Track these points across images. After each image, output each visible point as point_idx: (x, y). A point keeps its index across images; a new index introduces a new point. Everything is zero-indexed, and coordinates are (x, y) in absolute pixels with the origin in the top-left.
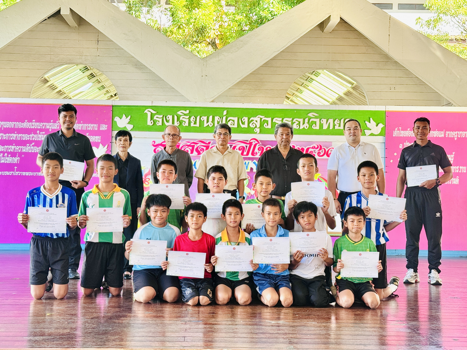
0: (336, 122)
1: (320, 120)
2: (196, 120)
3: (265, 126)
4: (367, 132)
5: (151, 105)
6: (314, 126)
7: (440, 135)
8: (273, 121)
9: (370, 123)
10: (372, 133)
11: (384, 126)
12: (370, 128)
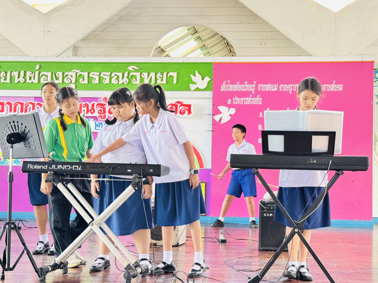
0: (158, 75)
1: (141, 74)
2: (6, 76)
3: (80, 81)
4: (193, 87)
6: (134, 81)
7: (273, 89)
8: (90, 76)
9: (195, 76)
10: (197, 88)
11: (211, 79)
12: (195, 82)
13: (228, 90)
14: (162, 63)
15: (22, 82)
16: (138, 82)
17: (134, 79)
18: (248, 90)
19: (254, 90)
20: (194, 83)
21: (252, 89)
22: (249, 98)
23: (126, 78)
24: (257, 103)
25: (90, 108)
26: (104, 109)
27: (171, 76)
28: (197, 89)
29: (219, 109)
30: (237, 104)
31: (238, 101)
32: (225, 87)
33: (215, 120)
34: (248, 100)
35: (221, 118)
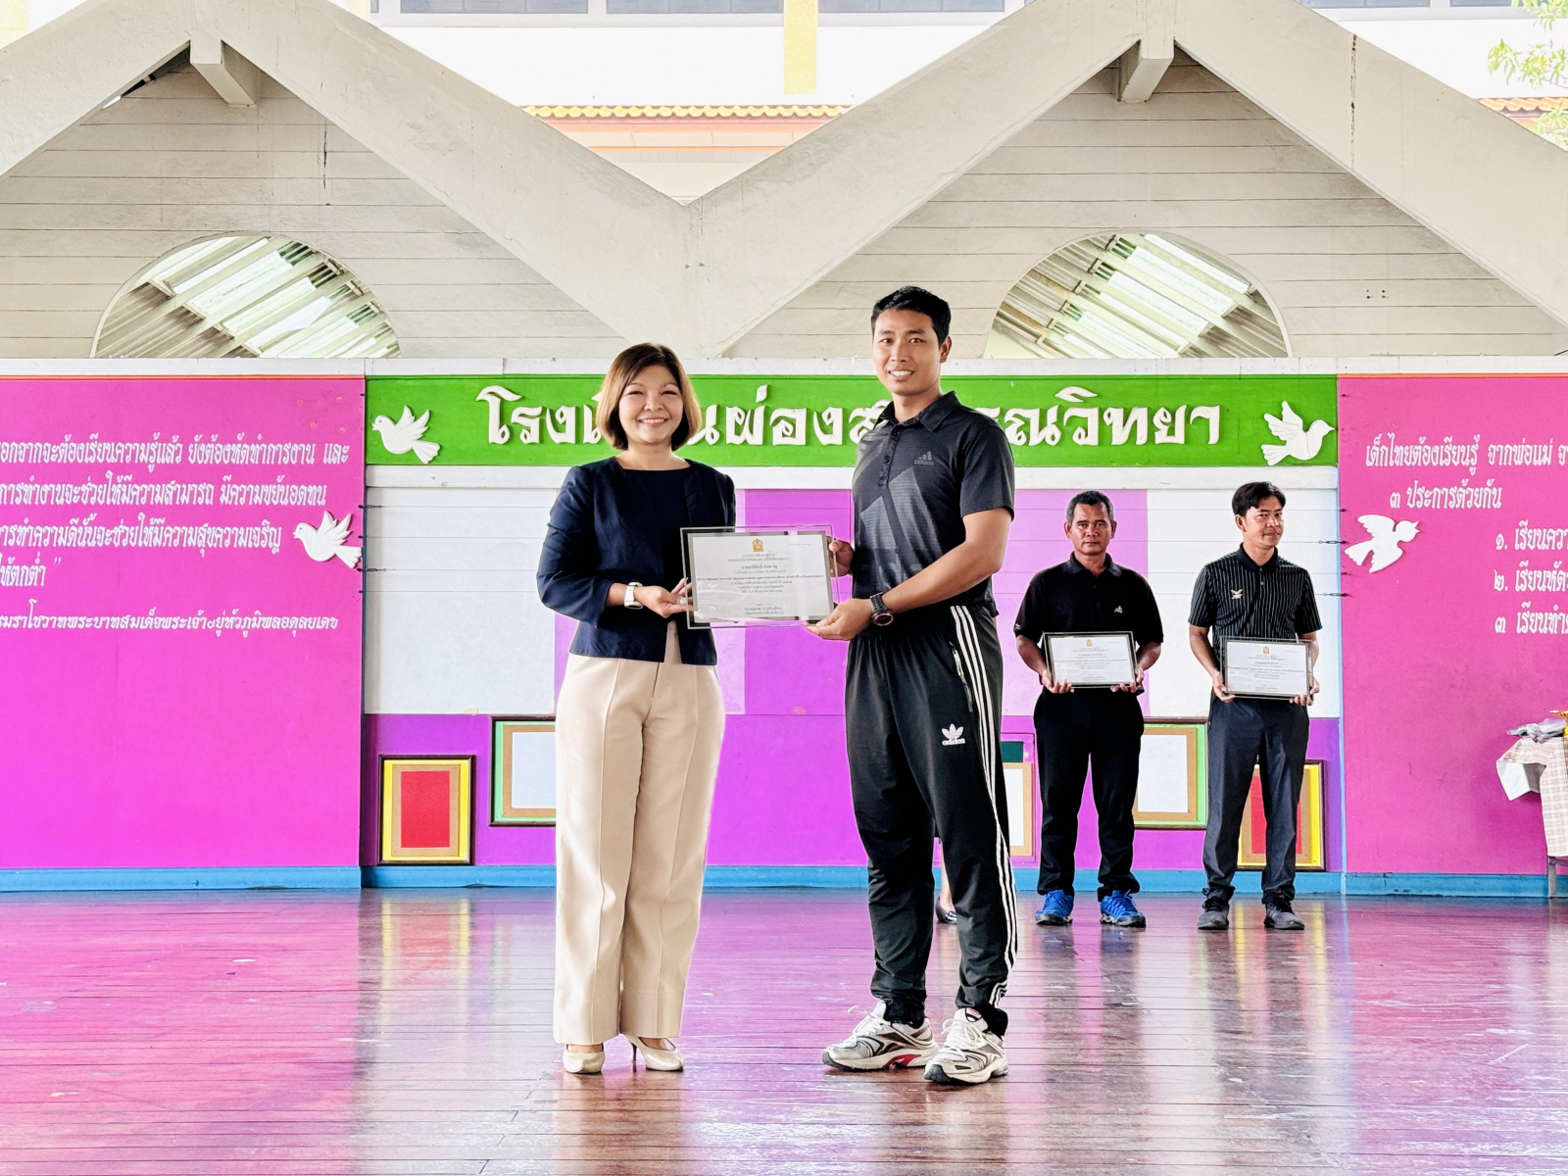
0: (1158, 417)
1: (1101, 412)
4: (1273, 453)
5: (499, 372)
6: (1080, 436)
7: (1537, 459)
9: (1281, 420)
10: (1289, 456)
11: (1333, 429)
12: (1282, 438)
13: (1391, 464)
14: (1168, 378)
15: (711, 441)
16: (1093, 439)
17: (1080, 430)
18: (1456, 464)
19: (1474, 462)
20: (1279, 442)
21: (1470, 458)
22: (1461, 489)
23: (1054, 426)
24: (1486, 505)
27: (1200, 418)
28: (1289, 461)
29: (1362, 524)
30: (1419, 507)
31: (1422, 497)
32: (1380, 452)
33: (1352, 560)
34: (1455, 494)
35: (1371, 554)
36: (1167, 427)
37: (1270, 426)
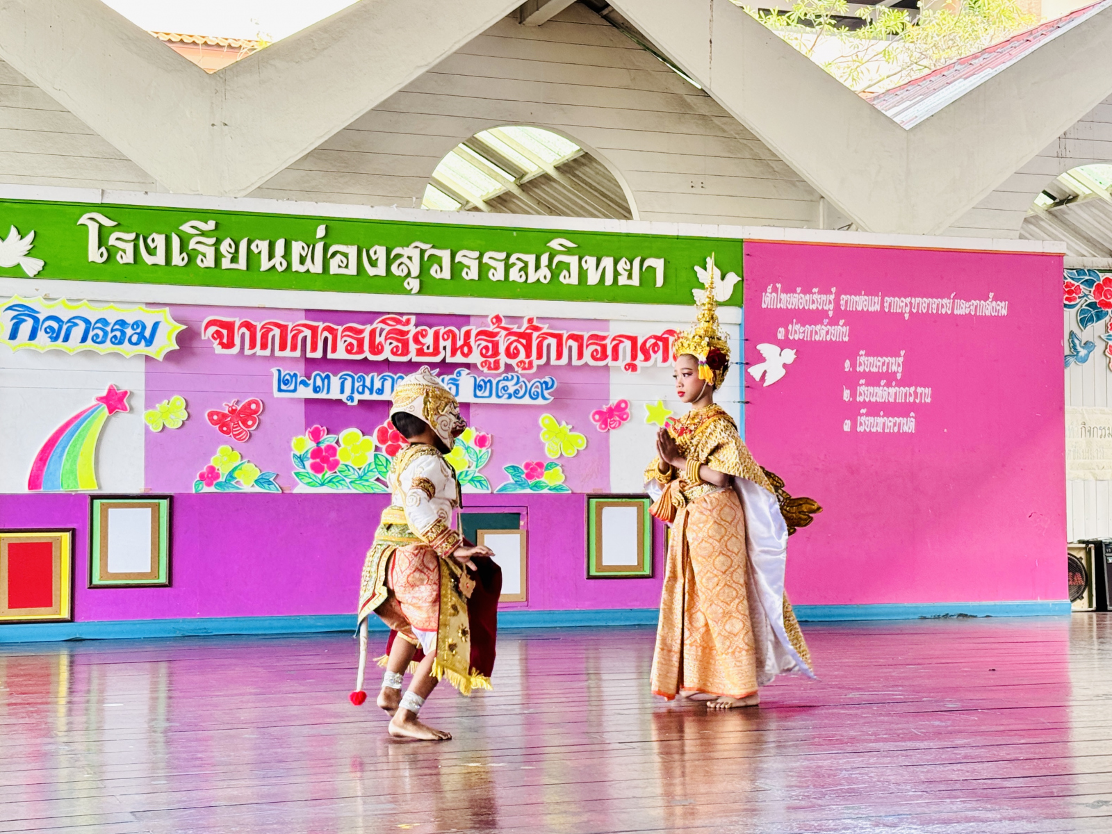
0: (621, 264)
1: (580, 259)
2: (237, 250)
3: (432, 272)
4: (700, 295)
5: (98, 200)
6: (565, 277)
7: (871, 306)
8: (457, 261)
9: (706, 270)
11: (740, 279)
12: (705, 284)
13: (778, 307)
15: (280, 269)
16: (574, 280)
17: (565, 272)
18: (820, 308)
19: (832, 307)
21: (829, 305)
22: (823, 327)
23: (546, 268)
24: (840, 339)
25: (460, 343)
26: (496, 346)
27: (650, 266)
29: (759, 351)
30: (796, 338)
31: (798, 331)
32: (771, 298)
33: (753, 377)
34: (820, 330)
35: (765, 372)
36: (627, 273)
37: (698, 276)
